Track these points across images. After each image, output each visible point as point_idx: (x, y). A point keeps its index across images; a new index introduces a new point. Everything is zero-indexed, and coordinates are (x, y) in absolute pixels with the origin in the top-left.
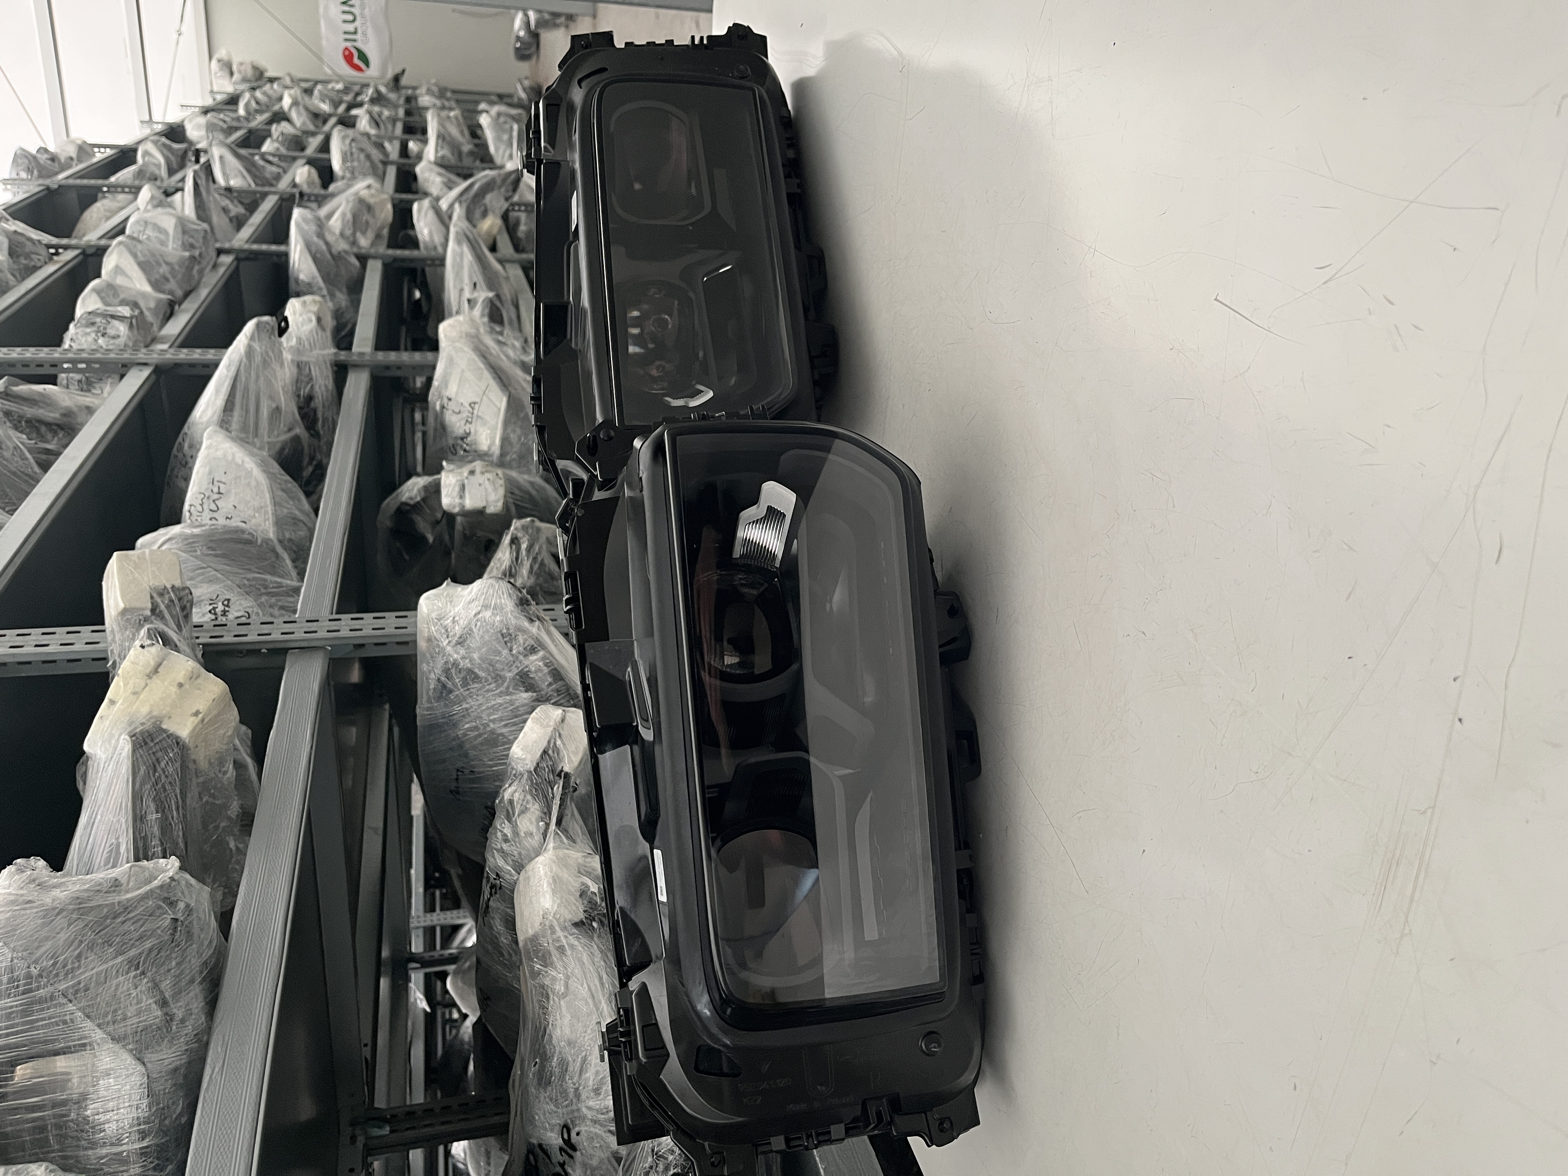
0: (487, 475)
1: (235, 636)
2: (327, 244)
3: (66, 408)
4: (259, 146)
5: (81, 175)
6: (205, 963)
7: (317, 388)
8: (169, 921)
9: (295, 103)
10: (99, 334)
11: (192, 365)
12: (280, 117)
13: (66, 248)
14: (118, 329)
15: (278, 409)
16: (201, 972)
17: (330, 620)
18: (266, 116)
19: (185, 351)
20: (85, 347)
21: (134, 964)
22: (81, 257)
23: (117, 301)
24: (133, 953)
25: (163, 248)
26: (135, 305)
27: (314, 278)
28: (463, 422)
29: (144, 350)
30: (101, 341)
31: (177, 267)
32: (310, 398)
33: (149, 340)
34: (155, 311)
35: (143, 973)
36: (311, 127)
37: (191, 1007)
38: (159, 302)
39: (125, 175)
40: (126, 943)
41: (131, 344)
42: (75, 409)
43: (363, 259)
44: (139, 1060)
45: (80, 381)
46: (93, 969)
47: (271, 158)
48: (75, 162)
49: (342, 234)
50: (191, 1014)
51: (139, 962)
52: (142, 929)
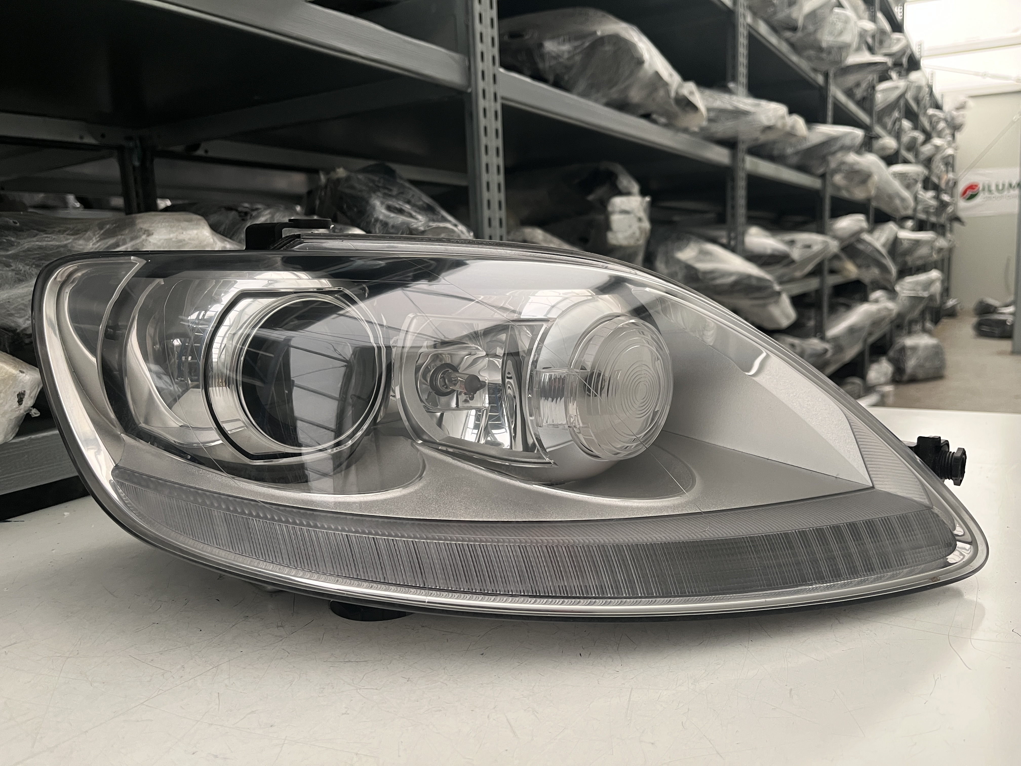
2: (835, 152)
4: (906, 118)
12: (928, 137)
17: (495, 94)
19: (746, 34)
25: (827, 31)
31: (813, 38)
33: (755, 9)
43: (823, 176)
49: (843, 162)
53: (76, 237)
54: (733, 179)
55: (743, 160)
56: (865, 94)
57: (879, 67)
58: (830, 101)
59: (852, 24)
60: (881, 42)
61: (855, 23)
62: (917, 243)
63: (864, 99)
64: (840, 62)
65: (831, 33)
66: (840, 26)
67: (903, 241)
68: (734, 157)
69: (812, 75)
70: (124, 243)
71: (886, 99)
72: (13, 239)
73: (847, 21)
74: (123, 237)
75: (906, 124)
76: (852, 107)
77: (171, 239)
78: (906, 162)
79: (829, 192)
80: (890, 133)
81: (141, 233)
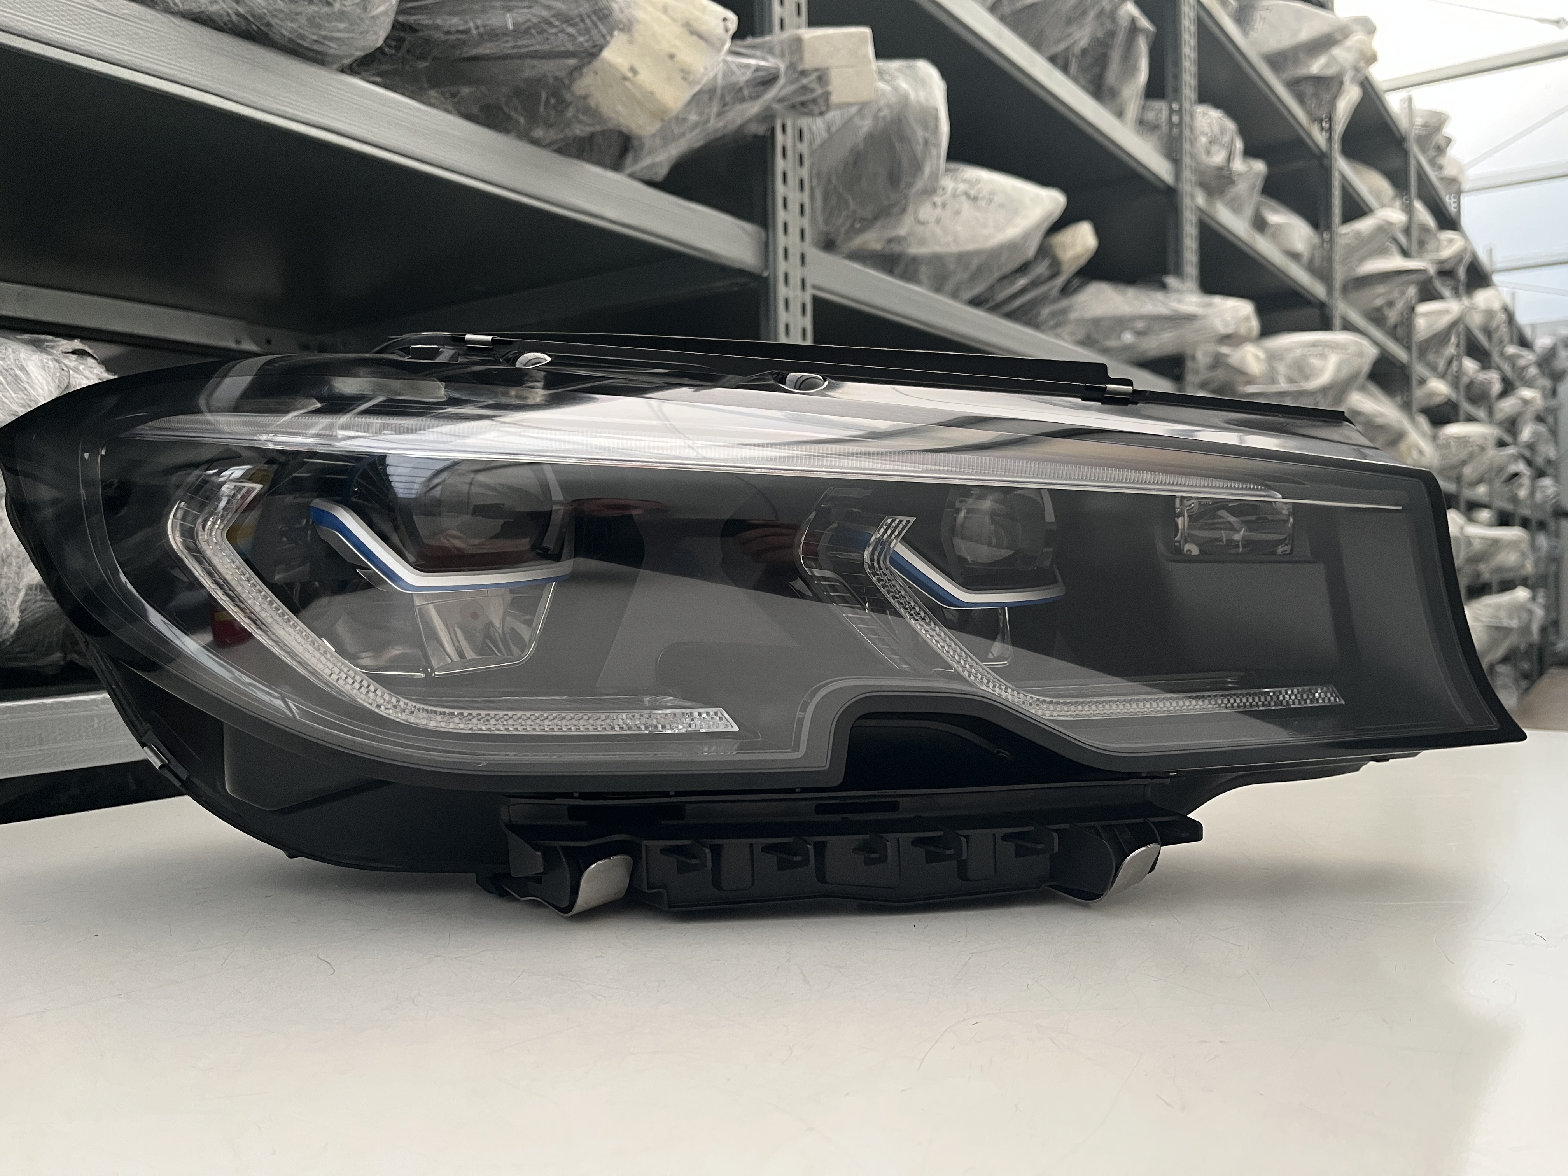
3: (1119, 91)
5: (1422, 177)
6: (268, 24)
9: (1526, 402)
10: (1212, 137)
13: (1330, 139)
14: (1216, 155)
16: (253, 16)
18: (1509, 373)
20: (1198, 125)
22: (1317, 151)
29: (1194, 178)
30: (1204, 139)
36: (1499, 416)
39: (1424, 215)
41: (1202, 166)
42: (1118, 100)
45: (1158, 119)
47: (1454, 366)
48: (1438, 173)
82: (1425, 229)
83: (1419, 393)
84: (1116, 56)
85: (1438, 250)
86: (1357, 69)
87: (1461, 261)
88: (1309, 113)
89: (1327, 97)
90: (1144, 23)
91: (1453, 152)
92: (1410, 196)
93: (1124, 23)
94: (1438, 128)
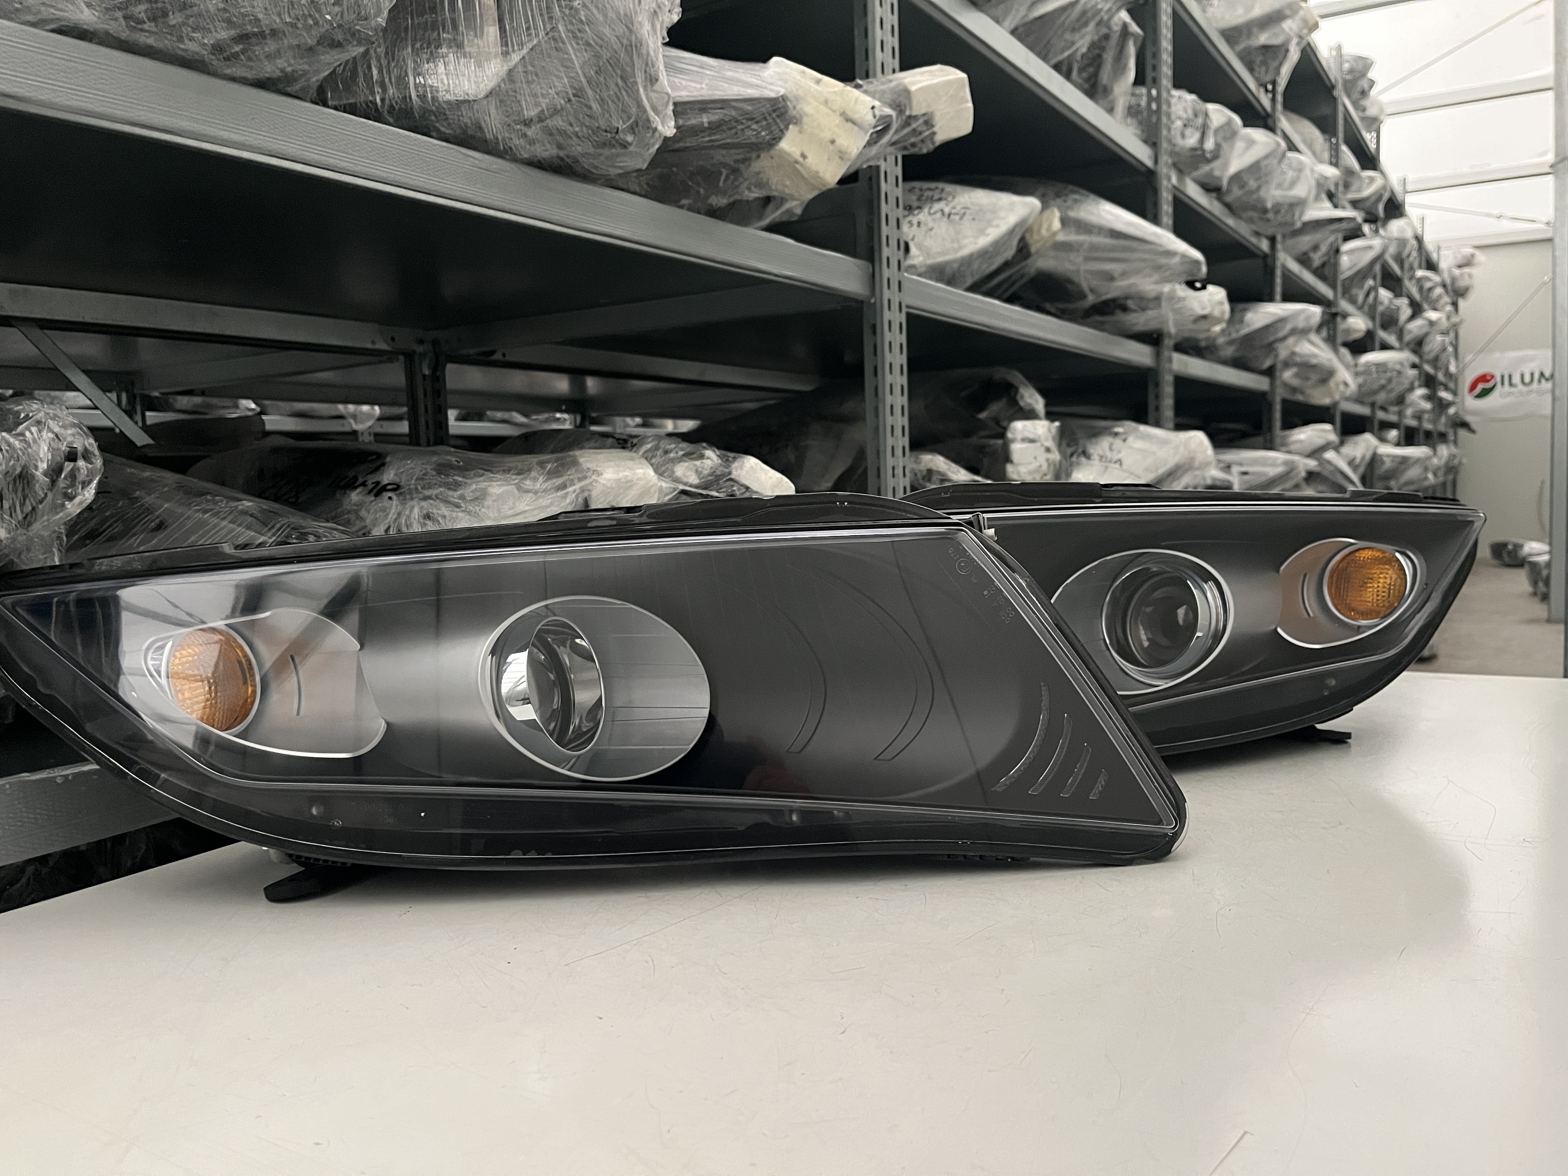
0: (1045, 466)
1: (887, 216)
2: (1284, 338)
3: (1112, 90)
4: (1384, 286)
5: (1348, 119)
7: (1135, 315)
8: (616, 125)
9: (1432, 323)
10: (1185, 122)
11: (1156, 204)
12: (1417, 310)
13: (1273, 100)
14: (1191, 137)
15: (1112, 278)
17: (900, 304)
18: (1417, 296)
19: (1170, 198)
20: (1173, 109)
21: (579, 93)
22: (1263, 113)
23: (1219, 140)
24: (590, 93)
25: (1274, 186)
26: (1216, 155)
27: (1248, 326)
28: (1101, 453)
29: (1170, 161)
30: (1179, 123)
31: (1255, 196)
32: (1125, 309)
33: (1182, 167)
34: (1210, 174)
35: (570, 100)
36: (1407, 338)
37: (538, 145)
38: (1219, 179)
39: (1350, 159)
40: (598, 87)
41: (1177, 149)
42: (1111, 97)
43: (1270, 372)
44: (491, 93)
45: (1139, 105)
46: (576, 56)
47: (1372, 295)
48: (1361, 114)
49: (1293, 354)
50: (530, 144)
51: (579, 97)
52: (610, 102)
53: (521, 477)
54: (1157, 385)
55: (1170, 360)
56: (1325, 258)
57: (1344, 225)
58: (1278, 272)
59: (1307, 172)
60: (1347, 186)
61: (1312, 171)
62: (1404, 461)
63: (1324, 265)
64: (1293, 224)
65: (1279, 186)
66: (1290, 174)
67: (1385, 459)
68: (1158, 355)
69: (1254, 240)
70: (572, 484)
71: (1355, 265)
72: (460, 479)
73: (1300, 169)
74: (571, 477)
75: (1384, 294)
76: (1308, 277)
77: (619, 480)
78: (1385, 347)
79: (1280, 394)
80: (1360, 308)
81: (589, 474)
82: (1349, 173)
83: (1342, 326)
84: (1109, 57)
85: (1359, 190)
86: (1301, 37)
87: (1380, 198)
88: (1257, 79)
89: (1276, 64)
90: (1134, 28)
91: (1373, 92)
92: (1337, 141)
93: (1117, 28)
94: (1363, 74)
